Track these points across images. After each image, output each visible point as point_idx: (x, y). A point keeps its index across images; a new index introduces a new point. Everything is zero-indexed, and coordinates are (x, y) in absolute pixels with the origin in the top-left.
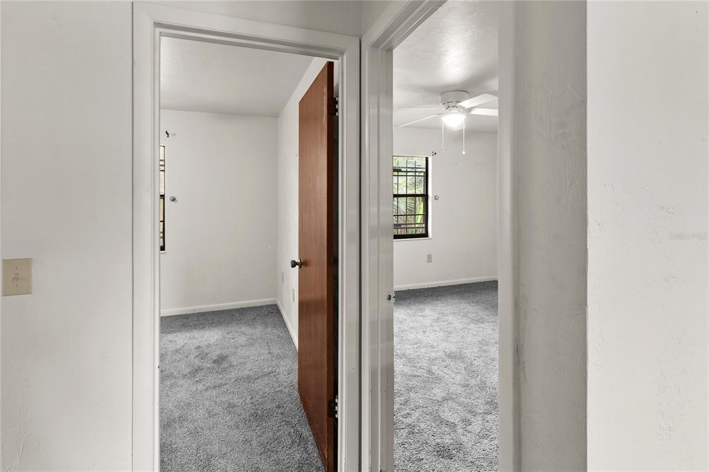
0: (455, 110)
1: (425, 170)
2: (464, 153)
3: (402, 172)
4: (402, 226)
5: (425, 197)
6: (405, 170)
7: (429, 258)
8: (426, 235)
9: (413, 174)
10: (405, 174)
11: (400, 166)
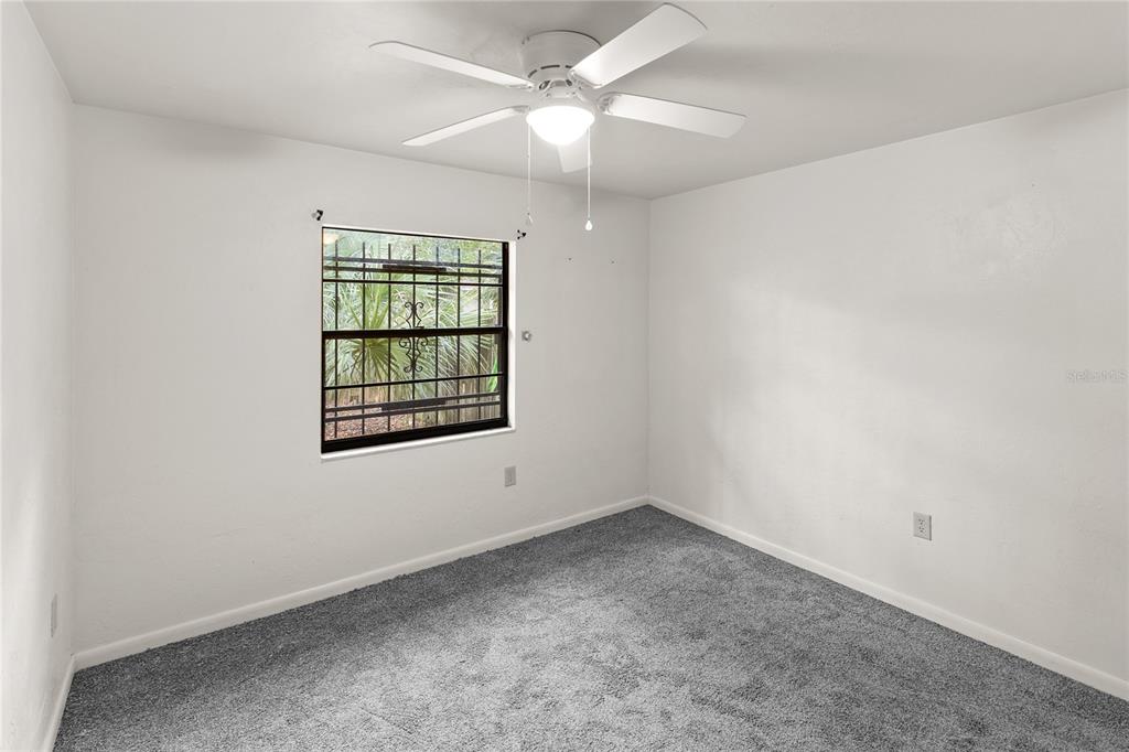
0: (563, 93)
1: (500, 272)
2: (589, 226)
3: (447, 274)
4: (449, 404)
5: (502, 332)
6: (455, 270)
7: (510, 477)
8: (503, 422)
9: (475, 280)
10: (454, 279)
11: (443, 259)
